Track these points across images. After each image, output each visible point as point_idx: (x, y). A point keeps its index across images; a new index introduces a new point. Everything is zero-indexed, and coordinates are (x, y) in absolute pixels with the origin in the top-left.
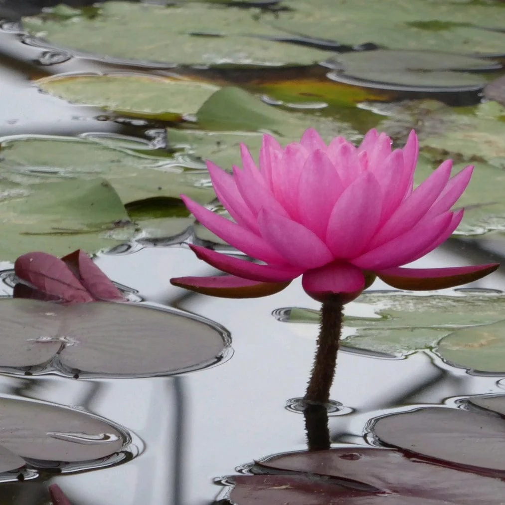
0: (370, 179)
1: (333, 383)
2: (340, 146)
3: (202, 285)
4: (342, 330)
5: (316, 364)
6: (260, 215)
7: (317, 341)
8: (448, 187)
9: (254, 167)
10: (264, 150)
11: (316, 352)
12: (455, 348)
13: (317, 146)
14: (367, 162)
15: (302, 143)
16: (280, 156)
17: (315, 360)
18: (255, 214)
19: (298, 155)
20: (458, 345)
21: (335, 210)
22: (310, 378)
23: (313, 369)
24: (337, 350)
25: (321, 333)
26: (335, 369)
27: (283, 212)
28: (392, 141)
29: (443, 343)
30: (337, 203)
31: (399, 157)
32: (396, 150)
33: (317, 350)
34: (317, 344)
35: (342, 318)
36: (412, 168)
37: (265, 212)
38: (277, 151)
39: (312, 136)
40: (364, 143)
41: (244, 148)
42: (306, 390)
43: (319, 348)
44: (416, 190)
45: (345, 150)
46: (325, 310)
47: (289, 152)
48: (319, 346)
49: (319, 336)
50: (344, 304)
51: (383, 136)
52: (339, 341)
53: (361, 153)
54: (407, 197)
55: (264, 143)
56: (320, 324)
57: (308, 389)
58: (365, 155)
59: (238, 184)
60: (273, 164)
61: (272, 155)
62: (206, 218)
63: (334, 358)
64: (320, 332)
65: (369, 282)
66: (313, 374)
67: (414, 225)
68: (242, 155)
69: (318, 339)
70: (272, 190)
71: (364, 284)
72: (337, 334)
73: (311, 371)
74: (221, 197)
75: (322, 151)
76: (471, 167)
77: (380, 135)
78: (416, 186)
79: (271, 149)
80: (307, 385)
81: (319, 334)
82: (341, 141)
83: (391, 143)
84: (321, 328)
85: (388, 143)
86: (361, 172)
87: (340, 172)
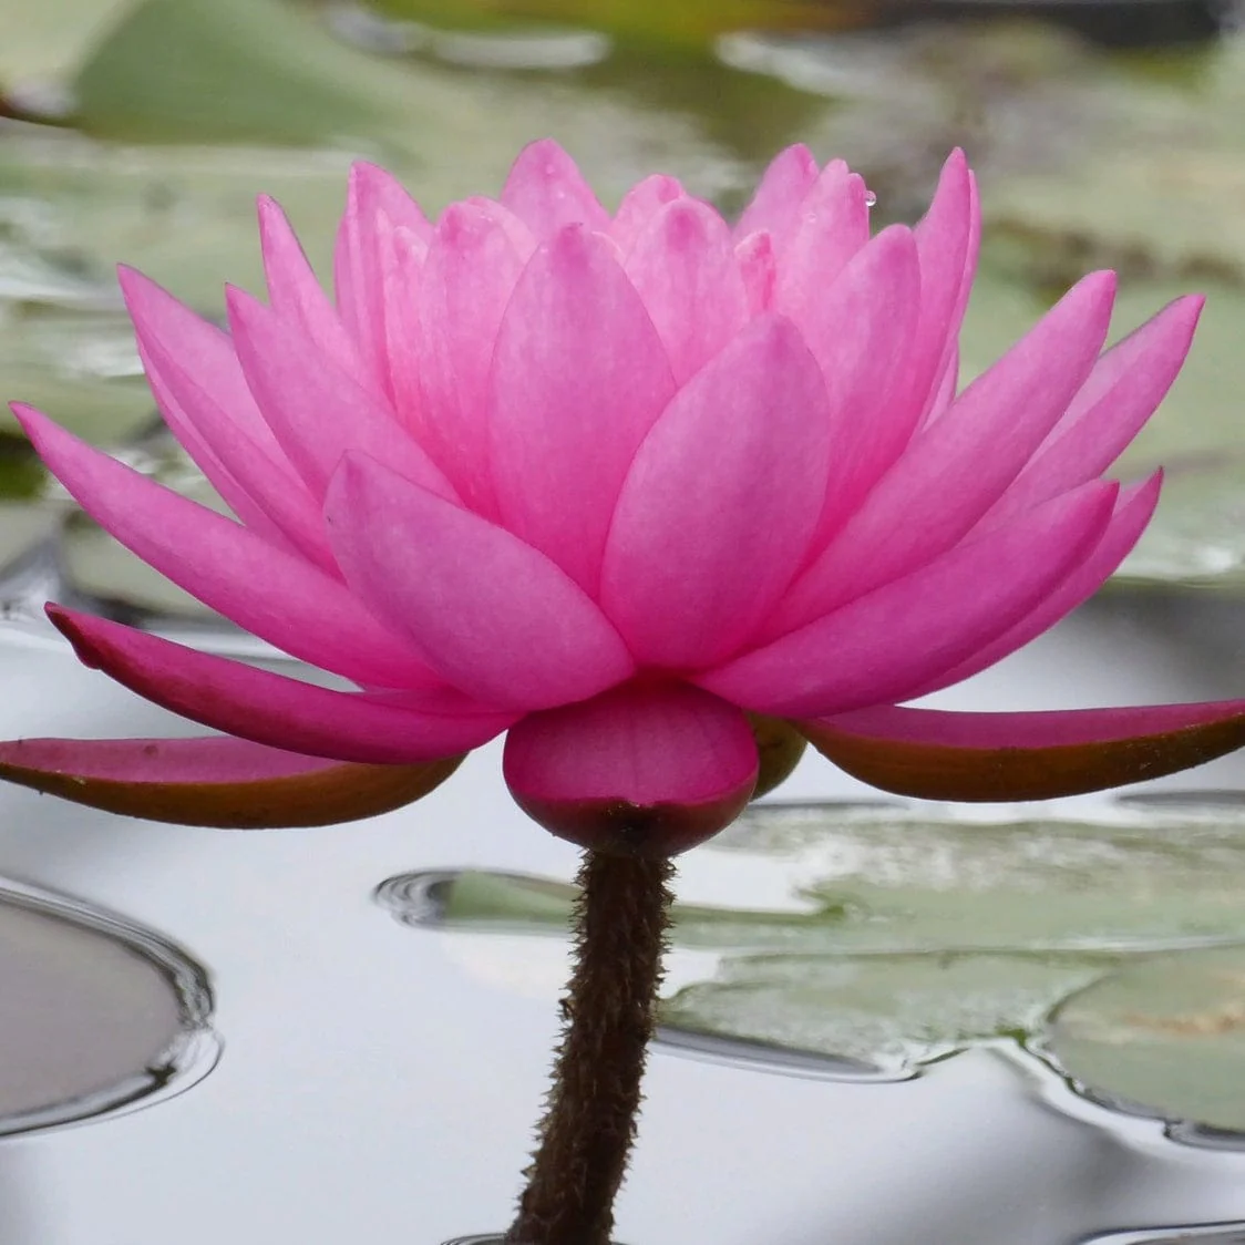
0: (783, 345)
1: (626, 1173)
2: (662, 212)
3: (100, 774)
4: (666, 960)
5: (558, 1095)
6: (336, 488)
7: (563, 1002)
8: (1100, 381)
9: (316, 296)
10: (354, 226)
11: (558, 1049)
12: (1120, 1036)
13: (570, 212)
14: (771, 277)
15: (507, 199)
16: (419, 250)
17: (554, 1082)
18: (316, 482)
19: (493, 246)
20: (1130, 1020)
21: (642, 471)
22: (535, 1154)
23: (547, 1118)
24: (644, 1039)
25: (581, 972)
26: (637, 1117)
27: (431, 476)
28: (872, 195)
29: (1067, 1016)
30: (647, 443)
31: (900, 258)
32: (890, 232)
33: (561, 1042)
34: (566, 1016)
35: (667, 909)
36: (954, 304)
37: (355, 475)
38: (406, 232)
39: (550, 170)
40: (759, 201)
41: (272, 214)
42: (519, 1203)
43: (569, 1031)
44: (969, 389)
45: (683, 228)
46: (595, 877)
47: (453, 233)
48: (570, 1023)
49: (570, 985)
50: (674, 853)
51: (836, 175)
52: (652, 1002)
53: (747, 243)
54: (930, 421)
55: (353, 198)
56: (577, 936)
57: (526, 1197)
58: (764, 248)
59: (249, 361)
60: (389, 284)
61: (387, 248)
62: (115, 498)
63: (633, 1072)
64: (575, 969)
65: (776, 766)
66: (546, 1138)
67: (960, 535)
68: (267, 247)
69: (567, 993)
70: (388, 387)
71: (755, 774)
72: (647, 974)
73: (539, 1126)
74: (180, 415)
75: (588, 230)
76: (1192, 302)
77: (822, 168)
78: (966, 377)
79: (382, 223)
80: (523, 1182)
81: (570, 976)
82: (666, 193)
83: (870, 204)
84: (580, 952)
85: (858, 202)
86: (745, 319)
87: (664, 318)
